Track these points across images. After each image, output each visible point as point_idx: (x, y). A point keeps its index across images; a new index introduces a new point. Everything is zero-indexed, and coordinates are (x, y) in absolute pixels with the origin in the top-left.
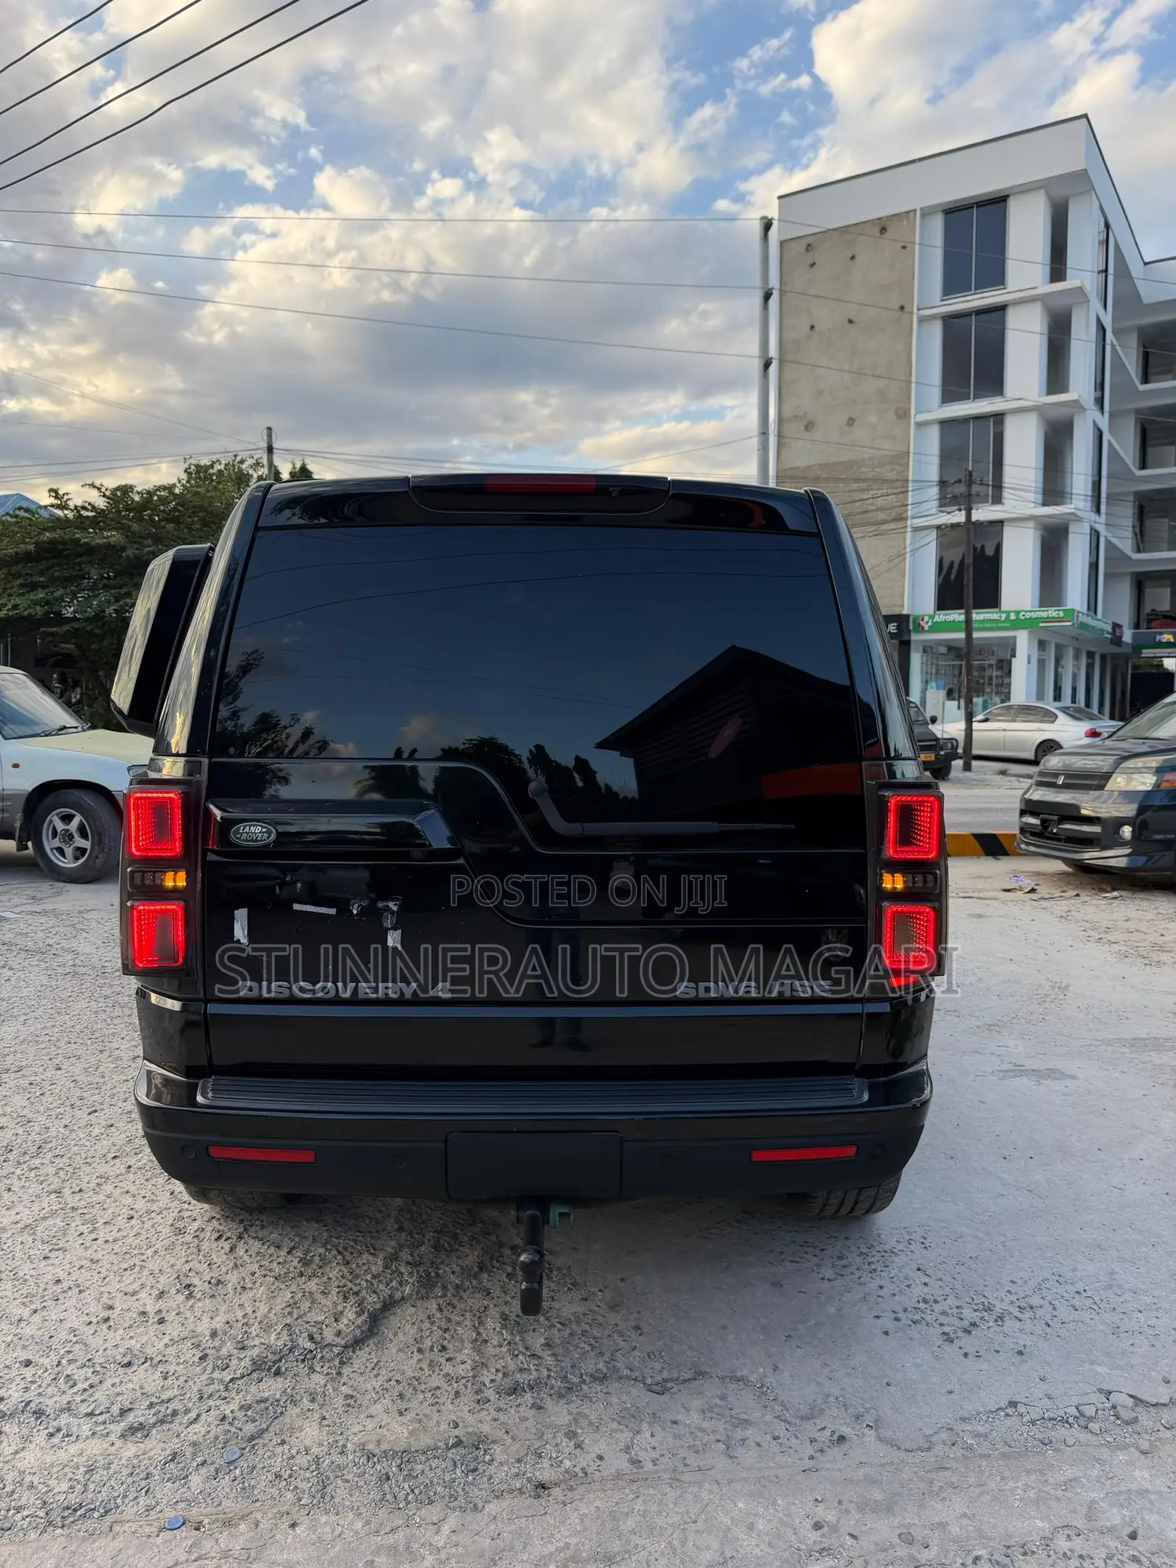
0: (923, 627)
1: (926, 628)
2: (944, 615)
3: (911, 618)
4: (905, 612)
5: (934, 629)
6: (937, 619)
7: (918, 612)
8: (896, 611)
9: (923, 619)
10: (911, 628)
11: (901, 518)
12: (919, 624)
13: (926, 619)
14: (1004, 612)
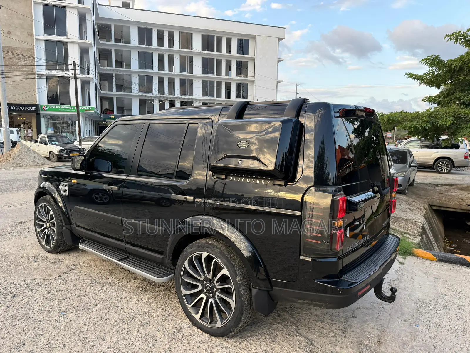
0: (44, 109)
1: (46, 109)
2: (52, 106)
3: (40, 106)
4: (37, 103)
5: (47, 110)
6: (49, 107)
7: (41, 104)
8: (34, 103)
9: (44, 107)
10: (40, 109)
11: (33, 70)
12: (43, 108)
13: (45, 106)
14: (72, 106)
